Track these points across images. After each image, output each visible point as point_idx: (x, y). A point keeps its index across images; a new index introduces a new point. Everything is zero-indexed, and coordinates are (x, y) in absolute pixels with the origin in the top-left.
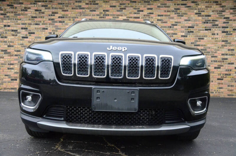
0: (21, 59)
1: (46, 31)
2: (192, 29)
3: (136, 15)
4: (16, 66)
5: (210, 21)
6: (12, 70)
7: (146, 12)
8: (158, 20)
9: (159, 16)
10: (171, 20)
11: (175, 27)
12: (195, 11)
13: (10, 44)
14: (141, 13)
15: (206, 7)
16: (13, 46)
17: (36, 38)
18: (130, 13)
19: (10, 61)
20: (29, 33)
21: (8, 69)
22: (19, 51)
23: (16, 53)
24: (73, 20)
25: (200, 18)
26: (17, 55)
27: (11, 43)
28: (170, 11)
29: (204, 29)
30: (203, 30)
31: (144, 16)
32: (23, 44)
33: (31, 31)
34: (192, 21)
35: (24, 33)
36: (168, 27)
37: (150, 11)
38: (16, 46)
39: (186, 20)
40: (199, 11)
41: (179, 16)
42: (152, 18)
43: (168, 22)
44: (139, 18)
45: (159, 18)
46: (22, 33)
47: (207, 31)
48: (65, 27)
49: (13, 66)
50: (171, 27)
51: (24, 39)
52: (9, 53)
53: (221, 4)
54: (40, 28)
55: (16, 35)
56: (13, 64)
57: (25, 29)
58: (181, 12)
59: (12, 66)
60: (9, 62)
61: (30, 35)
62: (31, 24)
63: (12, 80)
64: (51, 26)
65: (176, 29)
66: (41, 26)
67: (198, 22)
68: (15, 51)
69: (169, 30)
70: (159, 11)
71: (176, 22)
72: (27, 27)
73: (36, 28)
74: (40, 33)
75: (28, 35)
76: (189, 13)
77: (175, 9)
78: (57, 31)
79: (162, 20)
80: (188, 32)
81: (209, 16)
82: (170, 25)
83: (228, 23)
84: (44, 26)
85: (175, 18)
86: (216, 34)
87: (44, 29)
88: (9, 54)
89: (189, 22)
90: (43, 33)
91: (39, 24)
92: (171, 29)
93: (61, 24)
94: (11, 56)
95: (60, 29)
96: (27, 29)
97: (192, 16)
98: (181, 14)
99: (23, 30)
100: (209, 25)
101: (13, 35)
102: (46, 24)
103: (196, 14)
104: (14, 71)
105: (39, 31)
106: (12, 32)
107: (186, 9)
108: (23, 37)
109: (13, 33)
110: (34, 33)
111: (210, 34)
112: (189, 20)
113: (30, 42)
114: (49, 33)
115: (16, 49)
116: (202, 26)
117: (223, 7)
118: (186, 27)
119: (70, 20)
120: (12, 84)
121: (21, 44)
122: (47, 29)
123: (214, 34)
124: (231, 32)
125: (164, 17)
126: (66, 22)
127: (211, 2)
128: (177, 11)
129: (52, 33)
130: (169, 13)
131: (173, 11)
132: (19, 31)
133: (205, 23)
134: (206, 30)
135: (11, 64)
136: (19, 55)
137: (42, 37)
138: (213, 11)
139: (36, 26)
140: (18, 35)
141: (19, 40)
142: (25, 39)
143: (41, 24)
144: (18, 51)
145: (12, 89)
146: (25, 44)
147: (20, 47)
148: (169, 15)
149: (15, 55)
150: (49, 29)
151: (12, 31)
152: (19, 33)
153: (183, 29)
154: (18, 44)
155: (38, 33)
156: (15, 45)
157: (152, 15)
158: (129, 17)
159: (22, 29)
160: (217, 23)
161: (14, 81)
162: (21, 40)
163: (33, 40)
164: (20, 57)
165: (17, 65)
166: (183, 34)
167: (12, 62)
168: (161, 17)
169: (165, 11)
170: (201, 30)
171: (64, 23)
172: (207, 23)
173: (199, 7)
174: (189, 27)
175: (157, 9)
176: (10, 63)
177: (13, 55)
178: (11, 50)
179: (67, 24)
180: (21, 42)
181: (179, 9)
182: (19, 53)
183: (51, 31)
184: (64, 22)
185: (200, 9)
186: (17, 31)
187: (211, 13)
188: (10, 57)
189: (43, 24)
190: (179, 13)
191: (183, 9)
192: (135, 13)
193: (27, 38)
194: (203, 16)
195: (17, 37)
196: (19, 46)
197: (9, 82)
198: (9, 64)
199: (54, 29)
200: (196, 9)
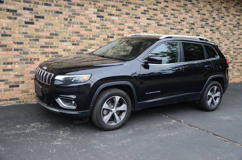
0: (24, 55)
1: (60, 15)
2: (193, 26)
3: (155, 7)
4: (17, 66)
5: (204, 19)
6: (11, 73)
7: (163, 4)
8: (172, 14)
9: (172, 10)
10: (181, 16)
11: (183, 23)
12: (197, 9)
13: (4, 31)
14: (159, 5)
15: (204, 6)
16: (10, 36)
17: (46, 24)
18: (150, 4)
19: (7, 58)
20: (36, 17)
21: (4, 70)
22: (22, 43)
23: (16, 46)
24: (94, 4)
25: (199, 16)
26: (18, 50)
27: (6, 31)
28: (180, 7)
29: (200, 26)
30: (200, 28)
31: (161, 8)
32: (26, 33)
33: (38, 13)
34: (194, 18)
35: (27, 16)
36: (178, 22)
37: (166, 4)
38: (16, 36)
39: (190, 17)
40: (199, 9)
41: (186, 12)
42: (167, 11)
43: (178, 17)
44: (156, 10)
45: (172, 12)
46: (26, 16)
47: (202, 29)
48: (84, 12)
49: (12, 66)
50: (180, 23)
51: (28, 25)
52: (5, 46)
53: (212, 5)
54: (52, 11)
55: (16, 18)
56: (12, 63)
57: (29, 9)
58: (188, 8)
59: (9, 67)
60: (5, 60)
61: (37, 20)
62: (38, 3)
63: (11, 87)
64: (67, 9)
65: (183, 25)
66: (53, 8)
67: (197, 20)
68: (15, 43)
69: (179, 25)
70: (173, 4)
71: (184, 18)
72: (32, 7)
73: (45, 10)
74: (52, 18)
75: (35, 20)
76: (193, 10)
77: (184, 5)
78: (74, 17)
79: (174, 15)
80: (191, 28)
81: (204, 15)
82: (180, 21)
83: (214, 22)
84: (58, 9)
85: (183, 14)
86: (207, 32)
87: (57, 12)
88: (4, 48)
89: (193, 19)
90: (57, 18)
91: (50, 5)
92: (180, 24)
93: (79, 7)
94: (7, 50)
95: (79, 15)
96: (32, 10)
97: (195, 13)
98: (187, 11)
99: (27, 12)
100: (204, 23)
101: (10, 18)
102: (61, 6)
103: (197, 11)
104: (13, 73)
105: (51, 15)
106: (8, 13)
107: (191, 5)
108: (26, 23)
109: (11, 14)
110: (43, 18)
111: (204, 31)
112: (192, 17)
113: (37, 30)
114: (64, 19)
115: (16, 41)
116: (200, 23)
117: (213, 7)
118: (190, 23)
119: (90, 4)
120: (11, 92)
121: (23, 33)
122: (61, 13)
123: (205, 32)
124: (215, 31)
125: (176, 12)
126: (85, 5)
127: (206, 2)
128: (185, 7)
129: (69, 20)
130: (179, 8)
131: (182, 7)
132: (19, 12)
133: (201, 21)
134: (202, 27)
135: (8, 63)
136: (21, 50)
137: (54, 24)
138: (207, 11)
139: (47, 8)
140: (18, 18)
141: (20, 26)
142: (30, 25)
143: (53, 5)
144: (18, 43)
145: (11, 100)
146: (29, 33)
147: (22, 38)
148: (180, 11)
149: (15, 50)
150: (64, 13)
151: (8, 10)
152: (20, 15)
153: (188, 26)
154: (19, 33)
155: (49, 18)
156: (14, 33)
157: (167, 8)
158: (149, 8)
159: (24, 9)
160: (208, 22)
161: (14, 88)
162: (23, 26)
163: (42, 27)
164: (22, 52)
165: (18, 64)
166: (187, 30)
167: (10, 60)
168: (174, 11)
169: (177, 6)
170: (198, 27)
171: (83, 8)
172: (203, 21)
173: (200, 5)
174: (192, 24)
175: (171, 2)
176: (6, 62)
177: (11, 50)
178: (7, 41)
179: (87, 9)
180: (24, 30)
181: (186, 5)
182: (20, 46)
183: (67, 17)
184: (83, 5)
185: (200, 7)
186: (16, 11)
187: (206, 13)
188: (6, 52)
189: (55, 5)
190: (186, 10)
191: (190, 6)
192: (154, 5)
193: (33, 23)
194: (201, 14)
195: (16, 21)
196: (20, 36)
197: (6, 91)
198: (4, 64)
199: (71, 14)
200: (197, 7)
